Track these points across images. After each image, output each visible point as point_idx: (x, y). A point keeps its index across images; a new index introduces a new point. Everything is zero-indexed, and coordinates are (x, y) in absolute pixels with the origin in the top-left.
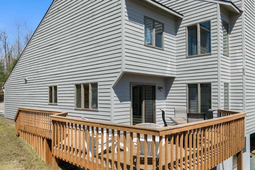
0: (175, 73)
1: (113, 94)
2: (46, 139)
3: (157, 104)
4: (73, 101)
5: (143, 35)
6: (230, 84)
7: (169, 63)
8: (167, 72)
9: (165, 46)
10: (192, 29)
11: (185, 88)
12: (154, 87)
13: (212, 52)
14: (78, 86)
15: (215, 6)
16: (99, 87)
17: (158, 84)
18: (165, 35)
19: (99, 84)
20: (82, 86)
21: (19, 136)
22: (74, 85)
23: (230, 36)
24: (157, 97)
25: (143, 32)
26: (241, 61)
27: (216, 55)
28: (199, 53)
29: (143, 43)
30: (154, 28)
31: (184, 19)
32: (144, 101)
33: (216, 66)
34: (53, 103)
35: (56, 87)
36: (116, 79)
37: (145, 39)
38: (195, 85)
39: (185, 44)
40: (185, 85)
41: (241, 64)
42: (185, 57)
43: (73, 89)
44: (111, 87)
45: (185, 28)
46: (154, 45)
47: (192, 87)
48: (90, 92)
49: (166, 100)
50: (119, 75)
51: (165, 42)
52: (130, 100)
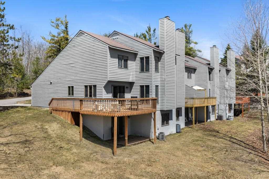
0: (135, 80)
1: (104, 90)
2: (71, 112)
3: (125, 95)
4: (83, 94)
5: (118, 64)
6: (159, 86)
7: (131, 75)
8: (130, 80)
9: (129, 67)
10: (142, 59)
11: (139, 87)
12: (124, 87)
13: (150, 71)
14: (86, 87)
15: (151, 50)
16: (97, 87)
17: (126, 86)
18: (129, 62)
19: (97, 85)
20: (88, 86)
21: (52, 113)
22: (84, 86)
23: (159, 62)
24: (125, 92)
25: (117, 62)
26: (164, 75)
27: (151, 73)
28: (145, 71)
29: (117, 67)
30: (123, 59)
31: (139, 53)
32: (118, 94)
33: (151, 77)
34: (71, 95)
35: (72, 87)
36: (105, 84)
37: (119, 66)
38: (143, 86)
39: (139, 66)
40: (139, 86)
41: (164, 76)
42: (139, 72)
43: (83, 88)
44: (103, 87)
45: (139, 58)
46: (123, 68)
47: (142, 87)
48: (93, 89)
49: (131, 94)
50: (106, 82)
51: (129, 65)
52: (112, 93)
